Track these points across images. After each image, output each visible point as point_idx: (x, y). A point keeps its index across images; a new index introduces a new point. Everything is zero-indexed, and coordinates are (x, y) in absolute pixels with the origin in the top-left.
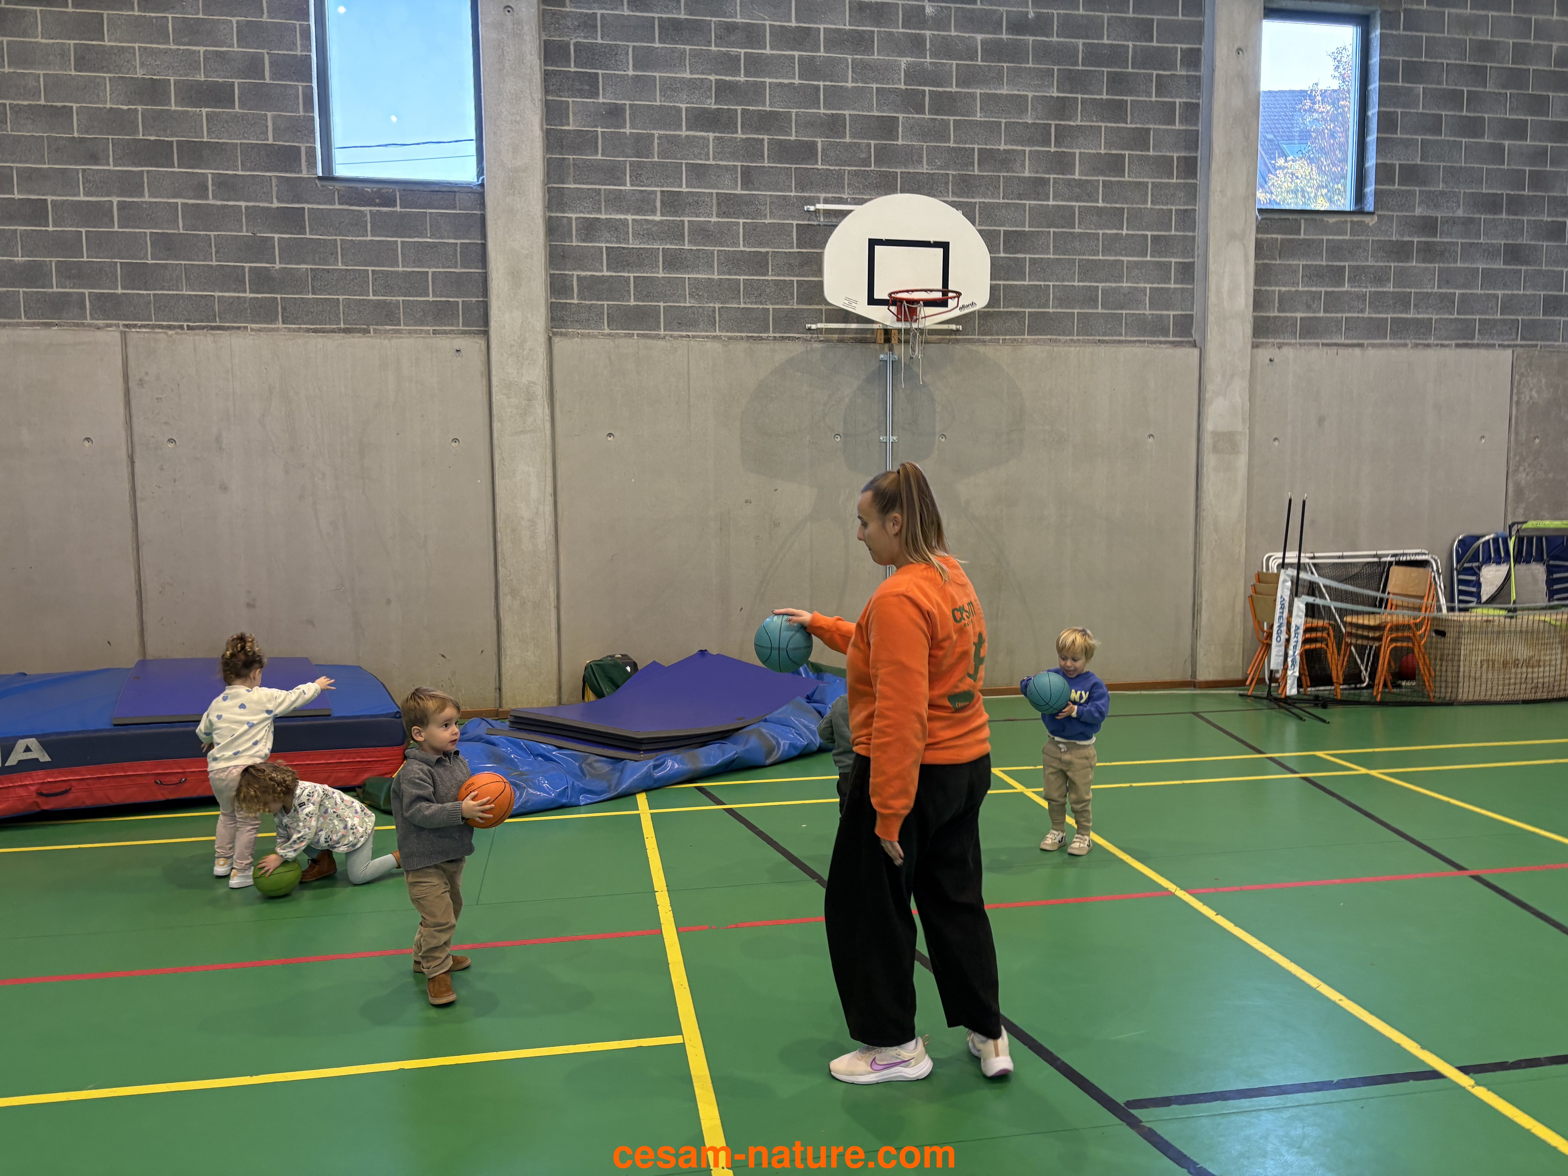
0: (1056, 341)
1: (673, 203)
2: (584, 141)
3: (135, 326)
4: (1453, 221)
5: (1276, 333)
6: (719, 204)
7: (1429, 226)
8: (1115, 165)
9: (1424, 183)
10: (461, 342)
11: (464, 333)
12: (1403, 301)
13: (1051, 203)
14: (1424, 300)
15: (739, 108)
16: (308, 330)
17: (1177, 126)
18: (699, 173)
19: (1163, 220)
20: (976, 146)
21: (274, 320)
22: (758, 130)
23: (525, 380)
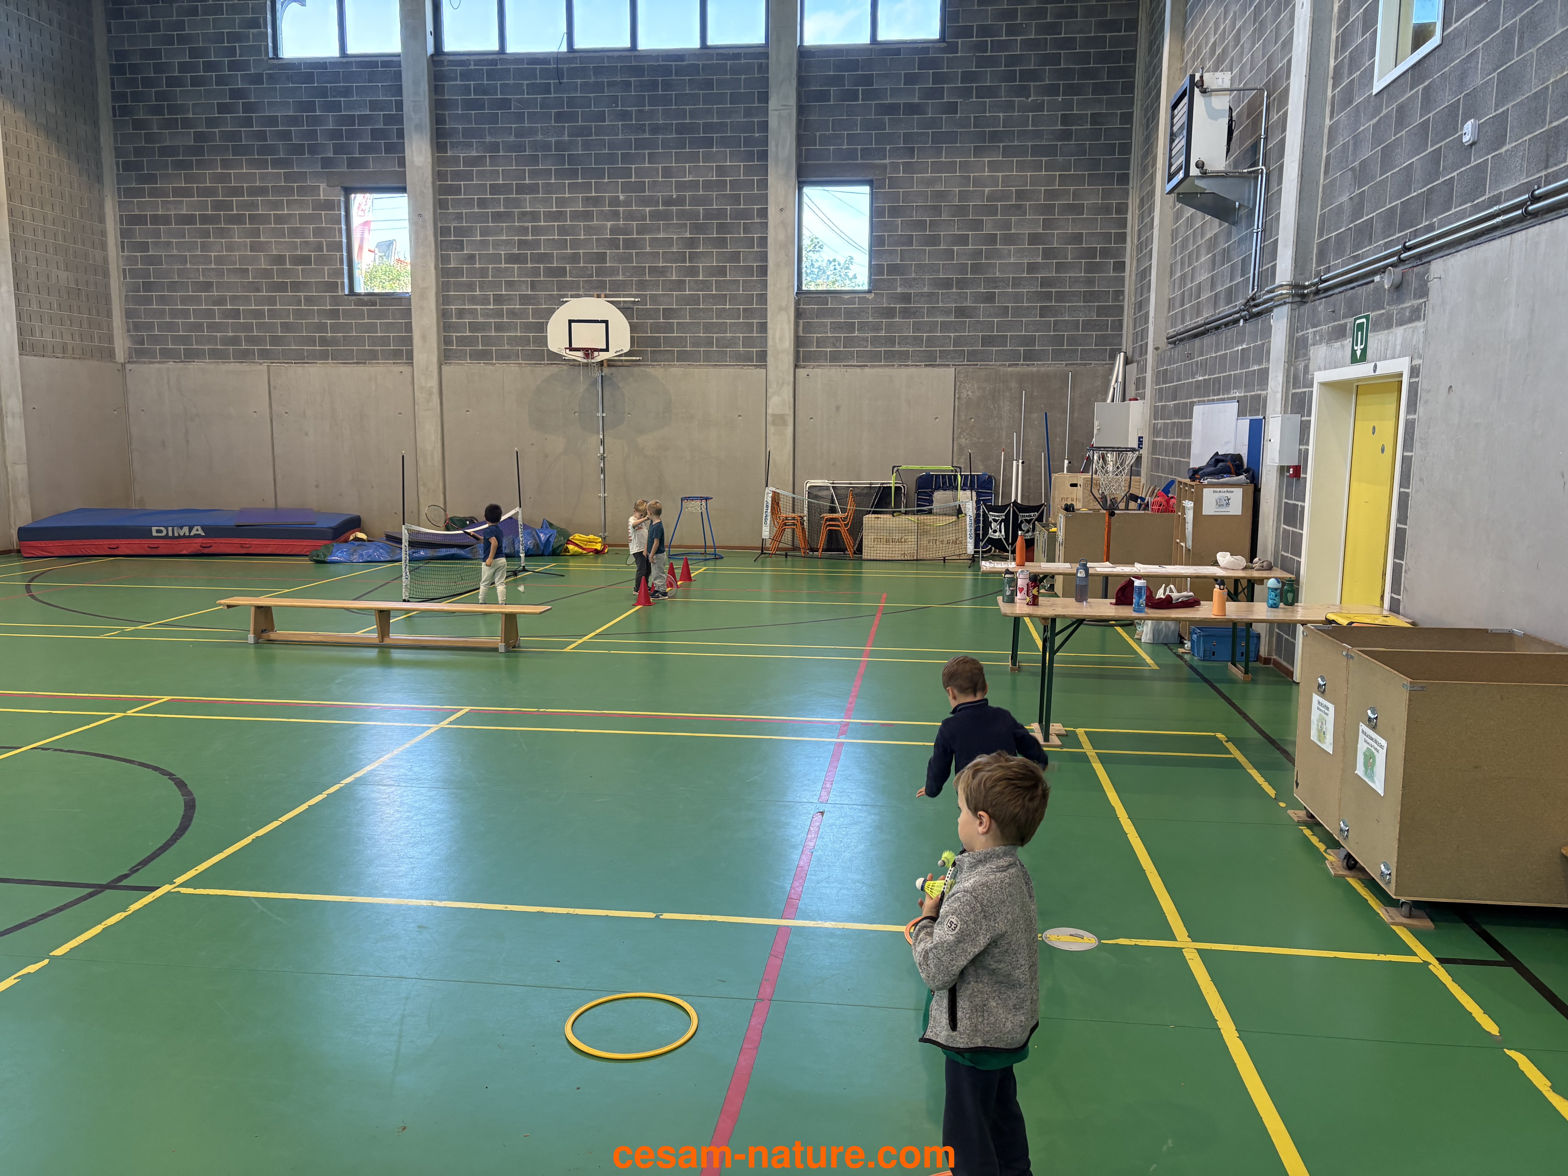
0: (692, 365)
1: (498, 299)
2: (458, 272)
3: (274, 363)
4: (922, 295)
5: (815, 360)
6: (520, 299)
7: (906, 298)
8: (722, 271)
9: (903, 274)
10: (402, 368)
11: (406, 363)
12: (891, 341)
13: (687, 293)
14: (904, 340)
15: (529, 252)
16: (341, 363)
17: (756, 249)
18: (510, 285)
19: (749, 299)
20: (647, 265)
21: (328, 359)
22: (538, 263)
23: (429, 385)
